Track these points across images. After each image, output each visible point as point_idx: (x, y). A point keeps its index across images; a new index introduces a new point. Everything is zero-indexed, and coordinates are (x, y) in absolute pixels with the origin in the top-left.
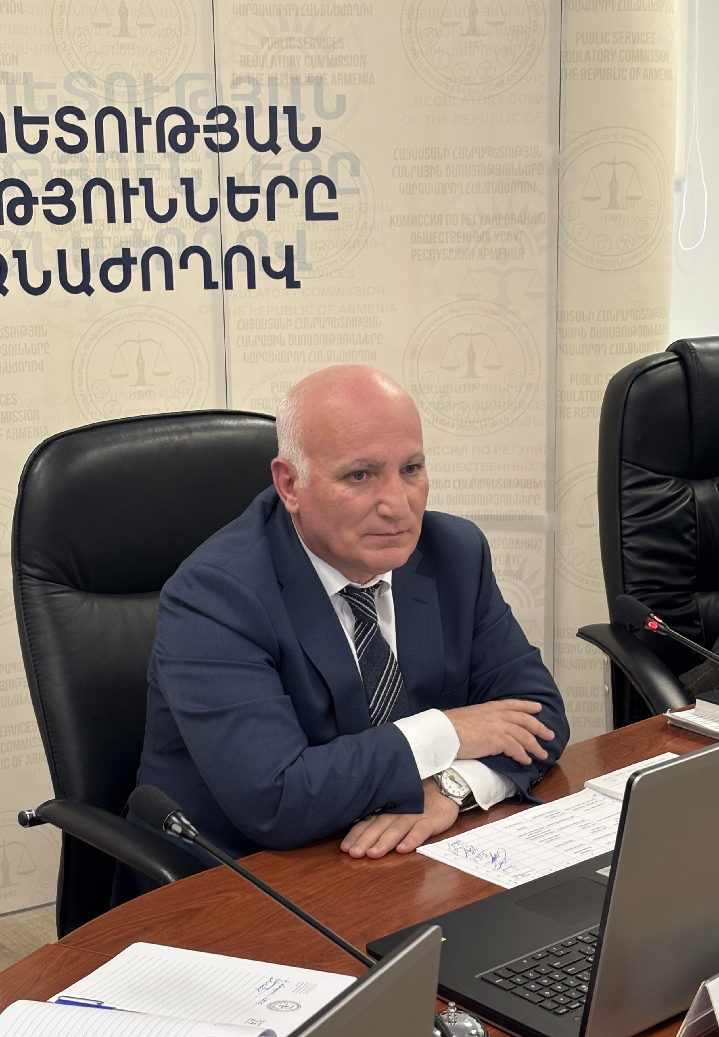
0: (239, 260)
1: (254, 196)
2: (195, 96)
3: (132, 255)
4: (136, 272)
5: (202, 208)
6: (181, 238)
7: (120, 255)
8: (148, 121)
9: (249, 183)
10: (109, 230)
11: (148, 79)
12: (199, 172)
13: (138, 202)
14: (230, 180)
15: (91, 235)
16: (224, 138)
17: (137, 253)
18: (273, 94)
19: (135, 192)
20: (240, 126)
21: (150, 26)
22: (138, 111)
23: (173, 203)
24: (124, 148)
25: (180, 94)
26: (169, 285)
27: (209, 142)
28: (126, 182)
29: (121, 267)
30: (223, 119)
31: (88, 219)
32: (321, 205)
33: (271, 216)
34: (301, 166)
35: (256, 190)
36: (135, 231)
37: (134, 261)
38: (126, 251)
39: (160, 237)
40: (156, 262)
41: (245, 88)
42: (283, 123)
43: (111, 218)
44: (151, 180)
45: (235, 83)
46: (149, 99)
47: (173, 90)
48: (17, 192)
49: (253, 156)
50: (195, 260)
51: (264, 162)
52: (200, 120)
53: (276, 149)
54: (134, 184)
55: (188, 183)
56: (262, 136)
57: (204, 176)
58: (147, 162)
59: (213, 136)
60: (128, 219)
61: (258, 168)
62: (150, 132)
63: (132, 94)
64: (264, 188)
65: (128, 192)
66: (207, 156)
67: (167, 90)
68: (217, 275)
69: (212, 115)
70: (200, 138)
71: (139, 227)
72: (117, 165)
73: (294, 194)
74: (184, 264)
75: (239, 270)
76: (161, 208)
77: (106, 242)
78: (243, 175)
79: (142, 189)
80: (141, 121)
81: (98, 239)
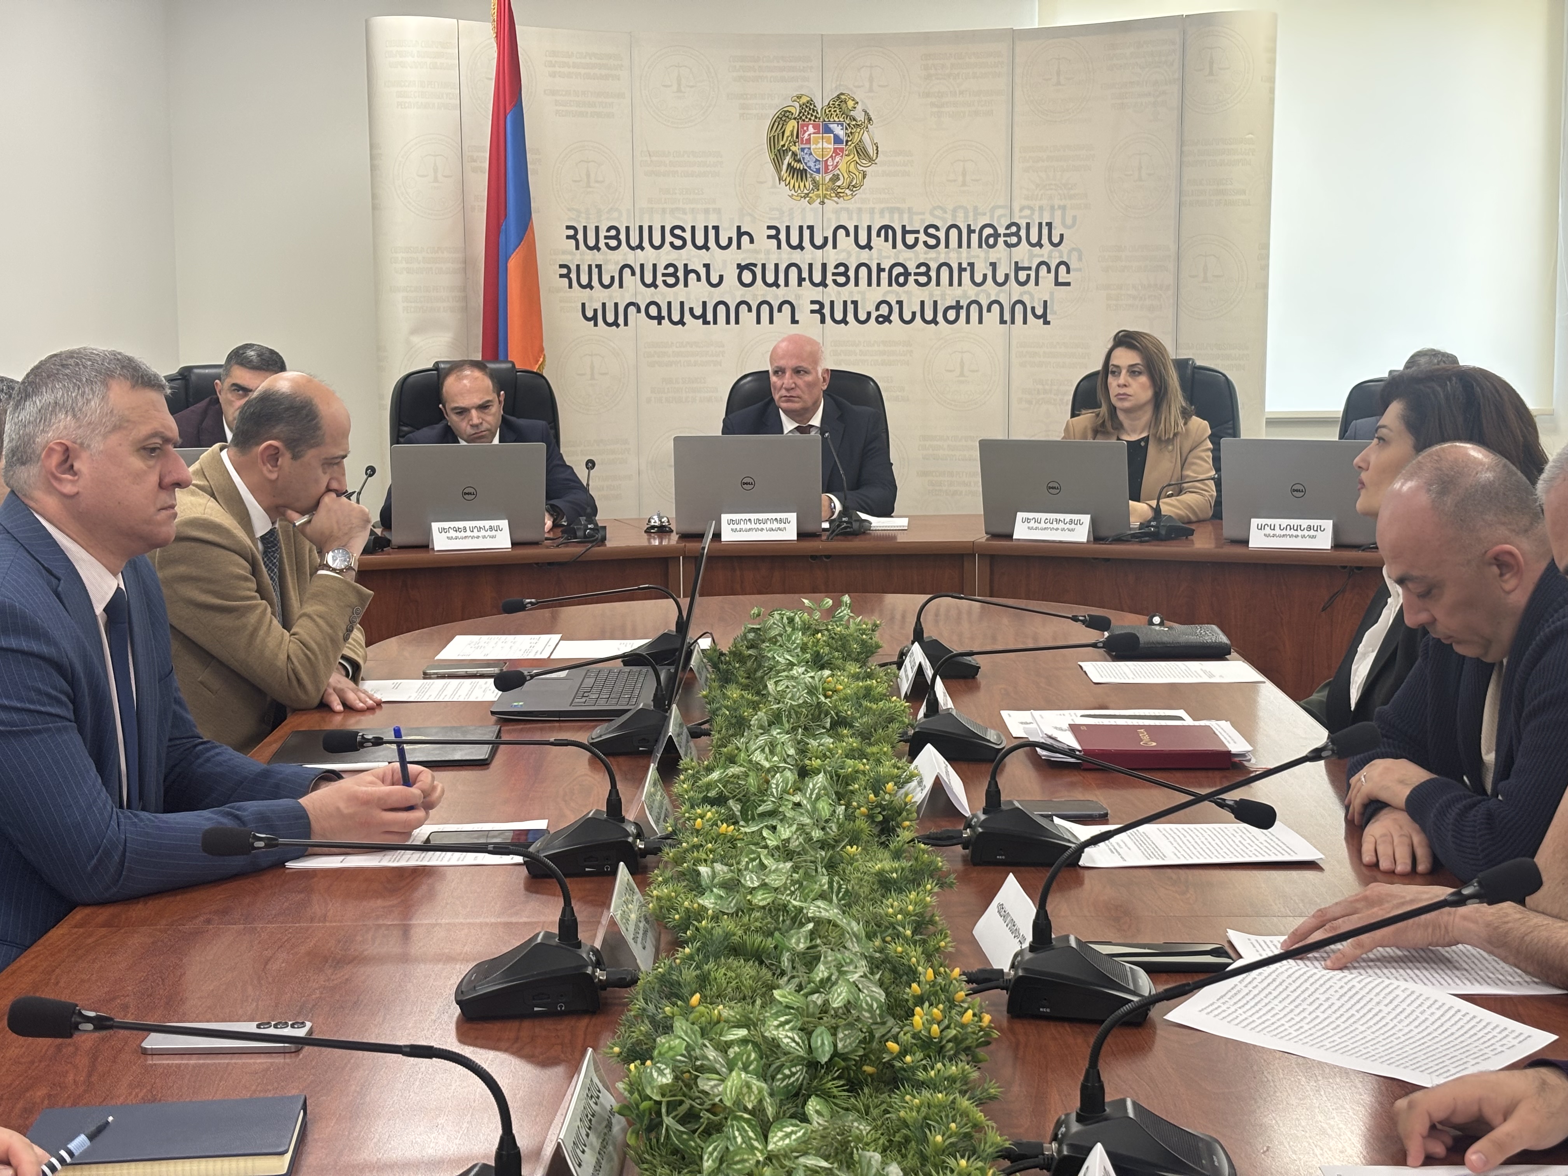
0: (1019, 308)
1: (1029, 272)
2: (1000, 217)
3: (961, 304)
4: (963, 313)
5: (1000, 279)
6: (989, 295)
7: (954, 304)
8: (974, 231)
9: (1026, 265)
10: (949, 290)
11: (976, 208)
12: (1000, 259)
13: (966, 276)
14: (1016, 263)
15: (939, 293)
16: (1014, 240)
17: (964, 303)
18: (1041, 216)
19: (965, 270)
20: (1023, 233)
21: (977, 181)
22: (969, 226)
23: (985, 276)
24: (960, 246)
25: (992, 217)
26: (980, 322)
27: (1005, 242)
28: (960, 264)
29: (955, 311)
30: (1014, 229)
31: (938, 284)
32: (1063, 277)
33: (1037, 284)
34: (1053, 255)
35: (1029, 269)
36: (964, 291)
37: (962, 307)
38: (958, 302)
39: (977, 295)
40: (974, 308)
41: (1027, 212)
42: (1045, 231)
43: (951, 284)
44: (973, 263)
45: (1021, 210)
46: (975, 220)
47: (988, 214)
48: (901, 270)
49: (1029, 250)
50: (996, 308)
51: (1035, 253)
52: (1002, 231)
53: (1041, 246)
54: (964, 265)
55: (994, 265)
56: (1034, 239)
57: (1002, 261)
58: (972, 253)
59: (1008, 239)
60: (960, 284)
61: (1032, 256)
62: (975, 237)
63: (966, 217)
64: (1034, 267)
65: (961, 269)
66: (1005, 250)
67: (985, 214)
68: (1007, 317)
69: (1008, 227)
70: (1001, 240)
71: (966, 288)
72: (956, 255)
73: (1049, 271)
74: (989, 310)
75: (1019, 313)
76: (978, 279)
77: (947, 297)
78: (1023, 261)
79: (969, 268)
80: (970, 231)
81: (943, 296)
